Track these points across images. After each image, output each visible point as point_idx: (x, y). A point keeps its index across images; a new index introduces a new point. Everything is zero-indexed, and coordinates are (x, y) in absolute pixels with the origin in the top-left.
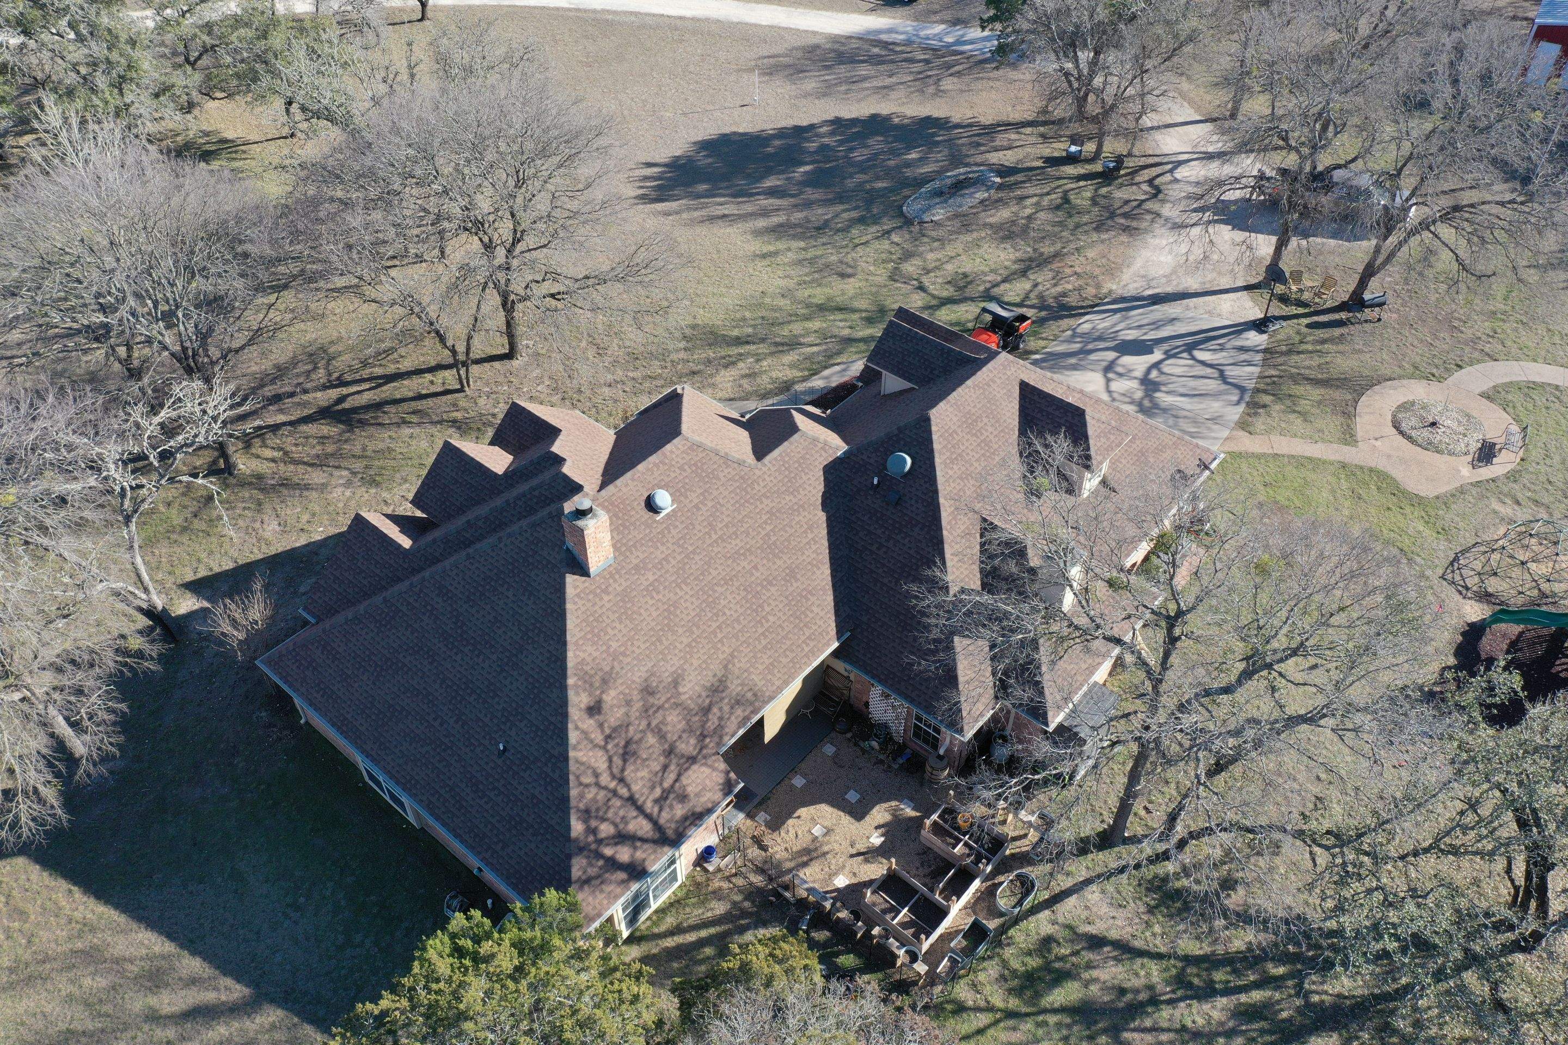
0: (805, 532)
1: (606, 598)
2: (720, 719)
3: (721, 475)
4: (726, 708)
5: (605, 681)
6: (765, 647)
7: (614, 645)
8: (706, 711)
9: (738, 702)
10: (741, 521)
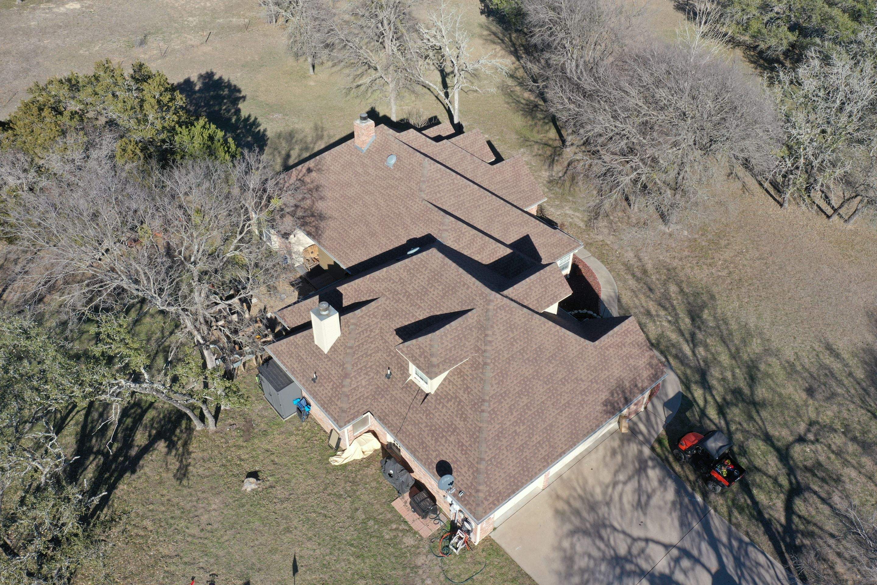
0: (395, 235)
1: (349, 157)
2: (310, 223)
3: (412, 183)
4: (314, 224)
5: (319, 170)
6: (340, 233)
7: (332, 168)
8: (313, 215)
9: (317, 228)
10: (393, 201)
